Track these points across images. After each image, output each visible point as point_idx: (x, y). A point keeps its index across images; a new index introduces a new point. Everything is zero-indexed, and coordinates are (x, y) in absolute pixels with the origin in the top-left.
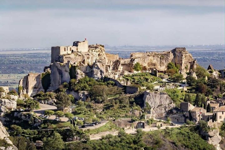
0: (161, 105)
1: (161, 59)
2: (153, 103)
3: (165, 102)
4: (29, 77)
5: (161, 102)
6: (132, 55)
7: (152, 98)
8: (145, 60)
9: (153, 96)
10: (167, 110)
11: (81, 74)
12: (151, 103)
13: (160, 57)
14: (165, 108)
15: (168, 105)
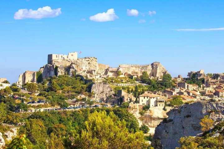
0: (103, 92)
1: (141, 69)
2: (97, 90)
3: (106, 90)
4: (26, 74)
5: (103, 90)
6: (120, 66)
7: (97, 87)
8: (129, 70)
9: (97, 85)
10: (107, 95)
11: (61, 72)
12: (96, 90)
13: (140, 68)
14: (106, 94)
15: (109, 92)
